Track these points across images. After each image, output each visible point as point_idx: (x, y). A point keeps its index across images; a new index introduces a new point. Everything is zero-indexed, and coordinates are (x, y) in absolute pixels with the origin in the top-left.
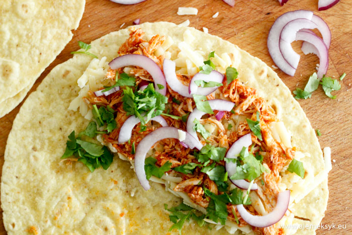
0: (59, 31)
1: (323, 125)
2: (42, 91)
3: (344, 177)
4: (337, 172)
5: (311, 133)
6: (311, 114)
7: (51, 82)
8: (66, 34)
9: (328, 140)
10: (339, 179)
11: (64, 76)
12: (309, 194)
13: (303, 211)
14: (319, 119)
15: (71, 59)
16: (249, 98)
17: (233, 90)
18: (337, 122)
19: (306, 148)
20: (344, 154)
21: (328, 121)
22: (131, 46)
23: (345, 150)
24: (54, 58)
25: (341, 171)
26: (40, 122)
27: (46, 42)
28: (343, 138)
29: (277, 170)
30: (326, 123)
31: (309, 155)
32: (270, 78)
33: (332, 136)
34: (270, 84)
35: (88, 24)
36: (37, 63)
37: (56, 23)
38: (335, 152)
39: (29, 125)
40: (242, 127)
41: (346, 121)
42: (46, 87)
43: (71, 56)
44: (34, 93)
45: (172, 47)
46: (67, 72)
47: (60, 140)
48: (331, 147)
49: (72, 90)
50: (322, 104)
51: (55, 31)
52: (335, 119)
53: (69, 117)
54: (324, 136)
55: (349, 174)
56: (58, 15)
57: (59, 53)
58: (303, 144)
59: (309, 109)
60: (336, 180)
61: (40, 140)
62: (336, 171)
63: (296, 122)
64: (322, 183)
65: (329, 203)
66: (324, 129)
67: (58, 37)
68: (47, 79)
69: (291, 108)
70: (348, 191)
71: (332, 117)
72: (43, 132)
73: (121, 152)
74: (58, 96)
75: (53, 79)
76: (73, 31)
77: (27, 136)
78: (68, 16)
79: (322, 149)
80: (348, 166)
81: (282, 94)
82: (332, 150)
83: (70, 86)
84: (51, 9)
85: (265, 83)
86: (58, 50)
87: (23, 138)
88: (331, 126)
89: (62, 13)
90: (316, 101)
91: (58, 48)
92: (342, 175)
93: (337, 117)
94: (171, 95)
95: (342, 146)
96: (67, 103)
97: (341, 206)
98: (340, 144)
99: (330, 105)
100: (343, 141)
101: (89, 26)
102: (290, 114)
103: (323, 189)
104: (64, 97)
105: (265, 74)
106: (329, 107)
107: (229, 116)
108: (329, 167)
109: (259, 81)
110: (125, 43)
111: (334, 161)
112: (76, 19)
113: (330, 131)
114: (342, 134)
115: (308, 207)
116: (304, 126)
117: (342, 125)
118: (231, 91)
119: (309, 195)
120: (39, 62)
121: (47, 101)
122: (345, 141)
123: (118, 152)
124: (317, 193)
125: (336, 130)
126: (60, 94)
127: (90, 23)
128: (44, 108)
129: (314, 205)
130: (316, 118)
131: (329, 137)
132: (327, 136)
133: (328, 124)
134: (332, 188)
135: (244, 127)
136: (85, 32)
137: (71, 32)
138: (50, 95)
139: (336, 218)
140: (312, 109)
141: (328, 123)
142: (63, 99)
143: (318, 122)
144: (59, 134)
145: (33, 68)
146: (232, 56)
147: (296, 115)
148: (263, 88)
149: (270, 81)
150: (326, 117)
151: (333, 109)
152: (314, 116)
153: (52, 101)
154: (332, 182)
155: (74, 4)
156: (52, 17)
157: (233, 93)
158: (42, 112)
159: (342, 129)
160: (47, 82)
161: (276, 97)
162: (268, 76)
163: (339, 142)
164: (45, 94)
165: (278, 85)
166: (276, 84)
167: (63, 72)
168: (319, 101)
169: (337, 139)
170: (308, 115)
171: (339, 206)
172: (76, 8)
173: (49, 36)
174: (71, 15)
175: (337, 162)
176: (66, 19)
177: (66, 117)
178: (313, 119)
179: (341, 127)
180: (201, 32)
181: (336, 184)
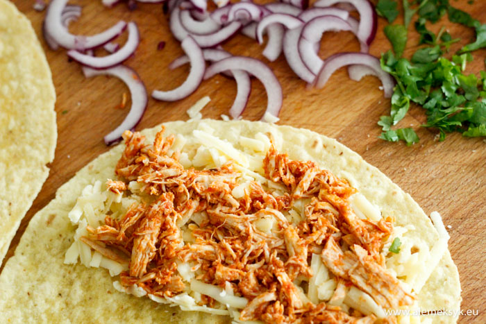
0: (30, 170)
1: (419, 187)
2: (23, 254)
3: (470, 243)
4: (459, 240)
5: (406, 199)
6: (399, 179)
7: (33, 237)
8: (39, 171)
9: (432, 204)
10: (464, 248)
11: (49, 222)
12: (430, 277)
13: (429, 302)
14: (410, 182)
15: (53, 201)
16: (308, 173)
17: (283, 169)
18: (436, 178)
19: (405, 219)
20: (459, 215)
21: (423, 181)
22: (130, 157)
23: (459, 210)
24: (30, 204)
25: (464, 237)
26: (28, 294)
27: (14, 187)
28: (451, 195)
29: (375, 249)
30: (423, 184)
31: (413, 227)
32: (328, 148)
33: (435, 198)
34: (330, 155)
35: (66, 155)
36: (8, 217)
37: (23, 162)
38: (447, 216)
39: (14, 302)
40: (309, 209)
41: (447, 174)
42: (27, 246)
43: (53, 196)
44: (12, 259)
45: (186, 146)
46: (52, 217)
47: (62, 309)
48: (439, 212)
49: (64, 239)
50: (408, 162)
51: (23, 171)
52: (433, 175)
53: (68, 275)
54: (426, 200)
55: (477, 238)
56: (24, 151)
57: (35, 195)
58: (400, 216)
59: (393, 173)
60: (462, 250)
61: (34, 317)
62: (457, 239)
63: (381, 193)
64: (443, 258)
65: (463, 283)
66: (422, 192)
67: (29, 179)
68: (26, 236)
69: (369, 178)
70: (482, 259)
71: (427, 175)
72: (35, 305)
73: (152, 293)
74: (46, 253)
75: (34, 232)
76: (48, 165)
77: (15, 317)
78: (37, 148)
79: (429, 217)
80: (471, 228)
81: (350, 163)
82: (441, 215)
83: (61, 235)
84: (13, 147)
85: (323, 156)
86: (33, 194)
87: (9, 320)
88: (430, 185)
89: (28, 148)
90: (398, 161)
91: (33, 190)
92: (466, 241)
93: (434, 172)
94: (201, 197)
95: (453, 206)
96: (61, 258)
97: (480, 281)
98: (450, 204)
99: (418, 160)
100: (453, 198)
101: (69, 156)
102: (369, 185)
103: (447, 266)
104: (55, 252)
105: (320, 145)
106: (418, 163)
107: (287, 203)
108: (446, 237)
109: (314, 155)
110: (122, 157)
111: (450, 227)
112: (48, 150)
113: (431, 191)
114: (448, 191)
115: (434, 294)
116: (394, 193)
117: (444, 180)
118: (281, 172)
119: (432, 278)
120: (10, 215)
121: (32, 264)
122: (455, 199)
123: (148, 293)
124: (441, 273)
125: (439, 189)
126: (49, 250)
127: (69, 153)
128: (30, 274)
129: (442, 289)
130: (406, 181)
131: (432, 200)
132: (429, 199)
133: (425, 185)
134: (460, 262)
135: (313, 208)
136: (65, 166)
137: (45, 167)
138: (35, 255)
139: (479, 300)
140: (397, 172)
141: (425, 182)
142: (54, 256)
143: (411, 186)
144: (59, 302)
145: (4, 224)
146: (269, 135)
147: (378, 183)
148: (323, 163)
149: (329, 152)
150: (419, 176)
151: (425, 164)
152: (403, 180)
153: (40, 262)
154: (456, 255)
155: (41, 132)
156: (15, 156)
157: (285, 174)
158: (29, 280)
159: (446, 185)
160: (26, 239)
161: (344, 170)
162: (325, 146)
163: (447, 202)
164: (28, 255)
165: (342, 153)
166: (338, 153)
167: (46, 218)
168: (402, 160)
169: (443, 199)
170: (394, 180)
171: (478, 283)
172: (45, 136)
173: (18, 179)
174: (40, 146)
175: (454, 228)
176: (35, 153)
177: (64, 277)
178: (402, 184)
179: (443, 184)
180: (220, 122)
181: (463, 255)
